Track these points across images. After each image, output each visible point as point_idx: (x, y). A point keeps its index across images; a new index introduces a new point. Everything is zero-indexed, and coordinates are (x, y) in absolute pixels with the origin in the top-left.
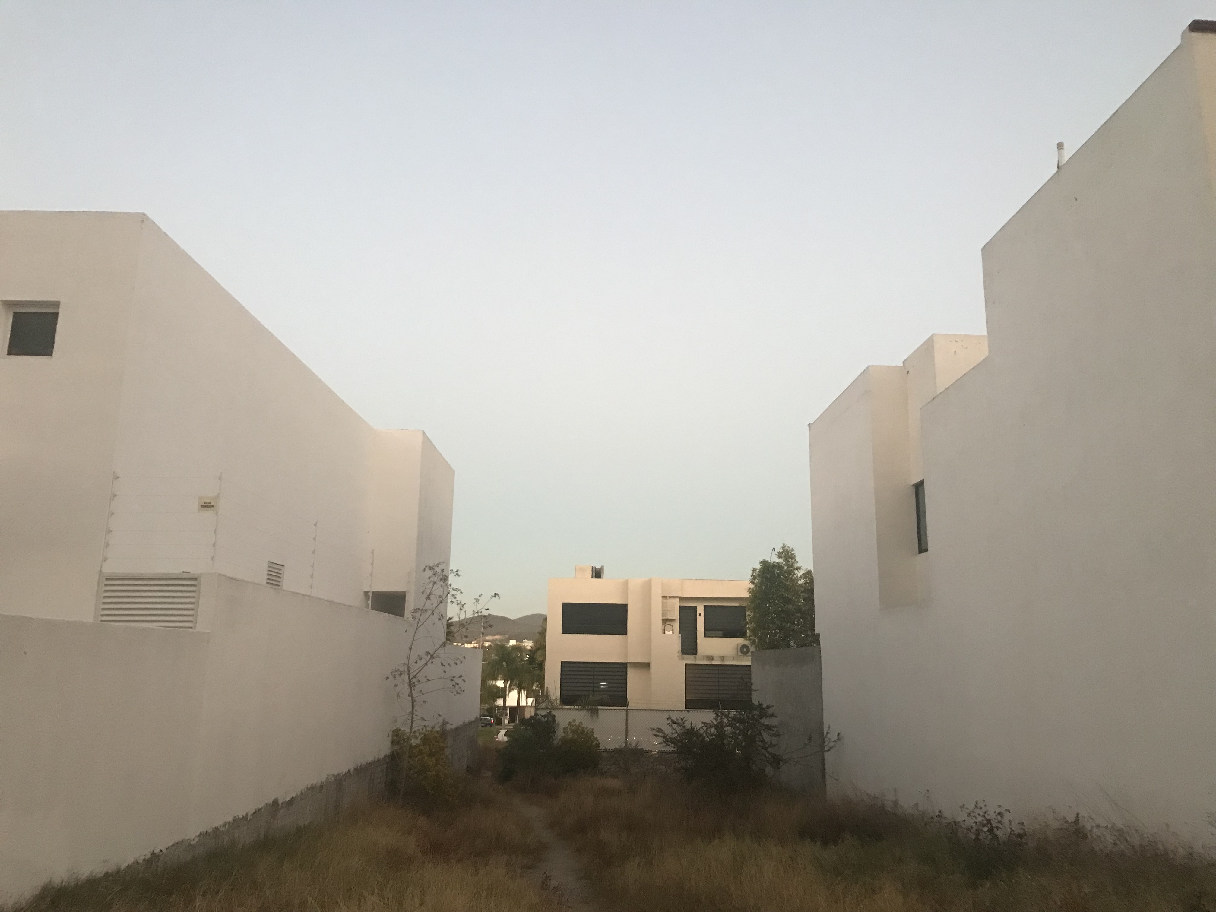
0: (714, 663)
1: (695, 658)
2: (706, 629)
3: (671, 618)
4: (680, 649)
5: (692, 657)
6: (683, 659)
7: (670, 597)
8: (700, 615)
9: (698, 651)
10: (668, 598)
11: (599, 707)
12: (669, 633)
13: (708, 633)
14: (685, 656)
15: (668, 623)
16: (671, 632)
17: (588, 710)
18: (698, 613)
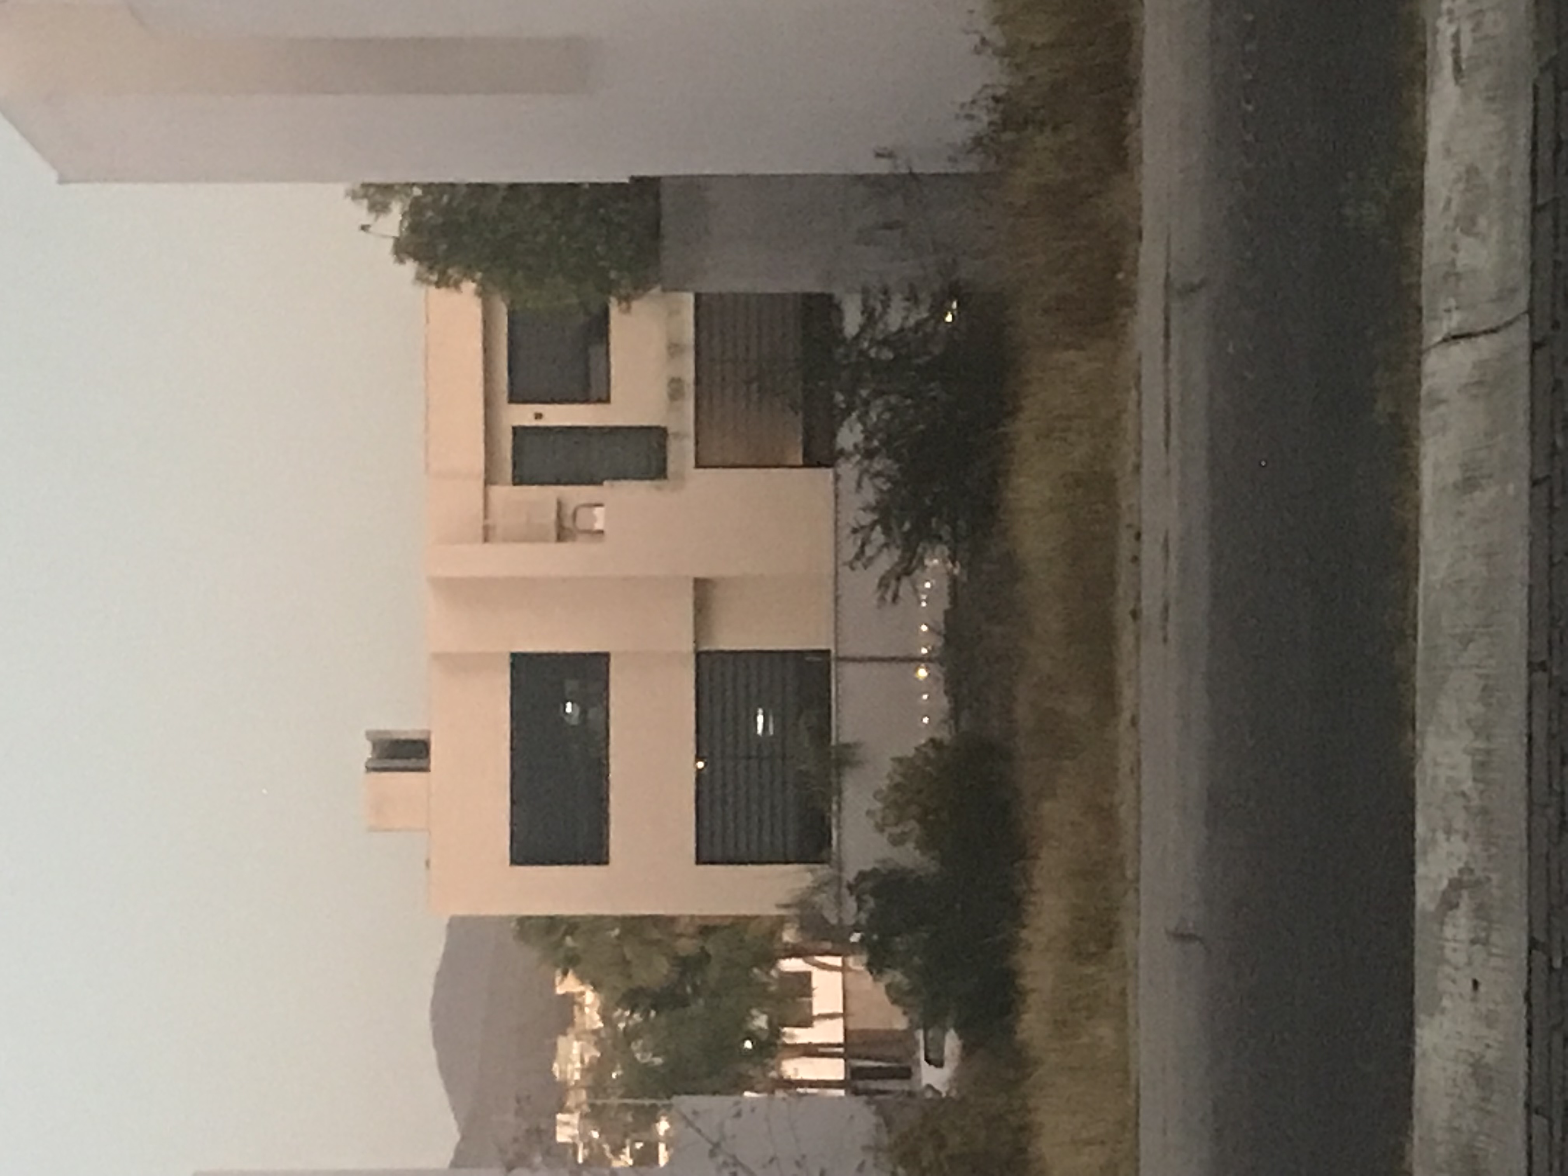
0: (690, 376)
1: (677, 435)
2: (586, 400)
3: (553, 516)
4: (648, 483)
5: (673, 446)
6: (681, 477)
7: (486, 517)
8: (538, 416)
9: (654, 423)
10: (490, 522)
11: (833, 743)
12: (599, 519)
13: (594, 393)
14: (671, 467)
15: (568, 523)
16: (598, 511)
17: (839, 775)
18: (531, 422)
